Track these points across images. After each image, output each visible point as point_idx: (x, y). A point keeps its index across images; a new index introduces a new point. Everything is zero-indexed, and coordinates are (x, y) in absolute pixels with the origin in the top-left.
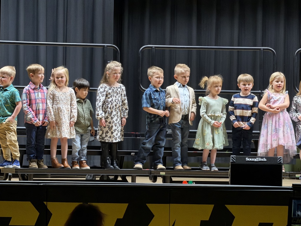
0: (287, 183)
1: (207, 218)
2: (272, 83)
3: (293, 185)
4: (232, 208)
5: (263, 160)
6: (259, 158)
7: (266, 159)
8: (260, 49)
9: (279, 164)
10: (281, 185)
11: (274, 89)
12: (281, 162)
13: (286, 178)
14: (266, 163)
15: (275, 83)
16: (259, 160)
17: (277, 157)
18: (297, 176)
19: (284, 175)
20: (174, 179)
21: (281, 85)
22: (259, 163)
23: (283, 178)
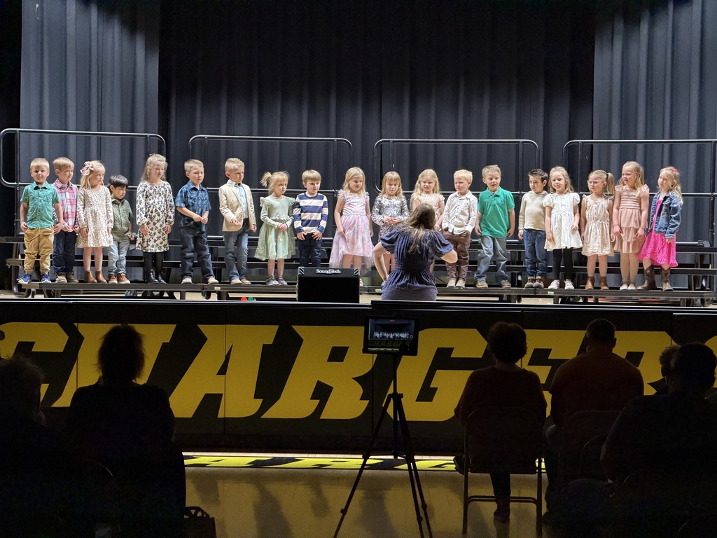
0: (365, 300)
1: (270, 342)
2: (348, 181)
3: (372, 301)
4: (300, 330)
5: (337, 272)
6: (332, 270)
9: (356, 277)
10: (358, 302)
11: (352, 189)
12: (358, 274)
13: (364, 294)
14: (340, 276)
16: (332, 273)
18: (377, 291)
19: (361, 290)
20: (231, 295)
22: (332, 276)
23: (361, 294)
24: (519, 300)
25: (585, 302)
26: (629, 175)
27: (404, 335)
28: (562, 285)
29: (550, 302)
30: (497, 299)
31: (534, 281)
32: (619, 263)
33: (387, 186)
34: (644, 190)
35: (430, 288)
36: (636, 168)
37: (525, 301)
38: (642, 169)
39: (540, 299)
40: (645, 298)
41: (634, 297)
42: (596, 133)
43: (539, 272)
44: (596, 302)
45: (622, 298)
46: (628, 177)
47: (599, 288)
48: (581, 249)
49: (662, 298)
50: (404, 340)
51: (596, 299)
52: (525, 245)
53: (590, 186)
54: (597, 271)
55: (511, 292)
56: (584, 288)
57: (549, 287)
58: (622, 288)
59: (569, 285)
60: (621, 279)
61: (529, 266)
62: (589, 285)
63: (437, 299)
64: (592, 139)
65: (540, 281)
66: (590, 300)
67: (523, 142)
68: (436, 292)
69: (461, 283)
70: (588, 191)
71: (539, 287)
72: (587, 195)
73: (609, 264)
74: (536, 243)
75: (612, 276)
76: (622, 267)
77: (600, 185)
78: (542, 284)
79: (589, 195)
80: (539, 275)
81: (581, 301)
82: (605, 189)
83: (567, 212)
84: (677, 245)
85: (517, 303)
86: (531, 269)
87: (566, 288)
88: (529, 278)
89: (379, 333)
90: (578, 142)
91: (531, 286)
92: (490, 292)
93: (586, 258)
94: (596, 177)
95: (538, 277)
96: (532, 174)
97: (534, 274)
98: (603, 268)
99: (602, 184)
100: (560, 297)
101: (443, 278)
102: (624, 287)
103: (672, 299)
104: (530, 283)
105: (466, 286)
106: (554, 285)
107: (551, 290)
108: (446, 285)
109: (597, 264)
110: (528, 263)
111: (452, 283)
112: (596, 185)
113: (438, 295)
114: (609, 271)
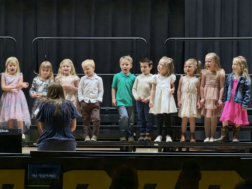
0: (26, 151)
2: (7, 67)
3: (31, 152)
5: (6, 131)
6: (2, 130)
7: (8, 131)
8: (3, 38)
9: (19, 134)
10: (21, 152)
11: (9, 72)
12: (21, 133)
13: (26, 146)
14: (9, 134)
15: (9, 67)
16: (2, 132)
17: (18, 129)
18: (35, 144)
19: (23, 144)
21: (14, 69)
22: (3, 134)
23: (23, 147)
24: (134, 151)
25: (180, 151)
26: (210, 62)
27: (52, 176)
28: (164, 139)
29: (156, 151)
30: (119, 149)
31: (144, 136)
32: (204, 123)
33: (42, 72)
34: (222, 72)
35: (71, 141)
36: (215, 57)
37: (138, 151)
38: (218, 58)
39: (149, 149)
40: (221, 148)
41: (214, 147)
42: (186, 33)
43: (148, 130)
44: (188, 151)
45: (205, 148)
46: (209, 63)
47: (189, 141)
48: (177, 113)
49: (233, 148)
50: (53, 179)
51: (188, 149)
52: (138, 111)
53: (185, 69)
54: (188, 129)
55: (128, 145)
56: (179, 141)
57: (155, 141)
58: (205, 141)
59: (169, 139)
60: (205, 134)
61: (141, 126)
62: (183, 139)
63: (77, 149)
64: (184, 37)
65: (149, 136)
66: (184, 150)
67: (136, 39)
68: (75, 144)
69: (94, 139)
70: (184, 73)
71: (148, 140)
72: (184, 76)
73: (197, 124)
74: (145, 109)
75: (199, 132)
76: (206, 126)
77: (193, 69)
78: (150, 139)
79: (185, 76)
80: (148, 132)
81: (177, 150)
82: (195, 72)
83: (166, 89)
84: (248, 110)
85: (133, 152)
86: (142, 128)
87: (167, 141)
88: (142, 134)
89: (36, 174)
90: (174, 39)
91: (143, 140)
92: (114, 144)
93: (181, 119)
94: (190, 63)
95: (147, 134)
96: (142, 61)
97: (144, 131)
98: (192, 127)
99: (194, 68)
100: (163, 147)
101: (80, 135)
102: (207, 140)
103: (240, 148)
104: (142, 138)
105: (97, 140)
106: (158, 139)
107: (157, 142)
108: (84, 140)
109: (189, 124)
110: (140, 124)
111: (87, 139)
112: (190, 68)
113: (77, 147)
114: (196, 129)
